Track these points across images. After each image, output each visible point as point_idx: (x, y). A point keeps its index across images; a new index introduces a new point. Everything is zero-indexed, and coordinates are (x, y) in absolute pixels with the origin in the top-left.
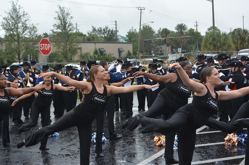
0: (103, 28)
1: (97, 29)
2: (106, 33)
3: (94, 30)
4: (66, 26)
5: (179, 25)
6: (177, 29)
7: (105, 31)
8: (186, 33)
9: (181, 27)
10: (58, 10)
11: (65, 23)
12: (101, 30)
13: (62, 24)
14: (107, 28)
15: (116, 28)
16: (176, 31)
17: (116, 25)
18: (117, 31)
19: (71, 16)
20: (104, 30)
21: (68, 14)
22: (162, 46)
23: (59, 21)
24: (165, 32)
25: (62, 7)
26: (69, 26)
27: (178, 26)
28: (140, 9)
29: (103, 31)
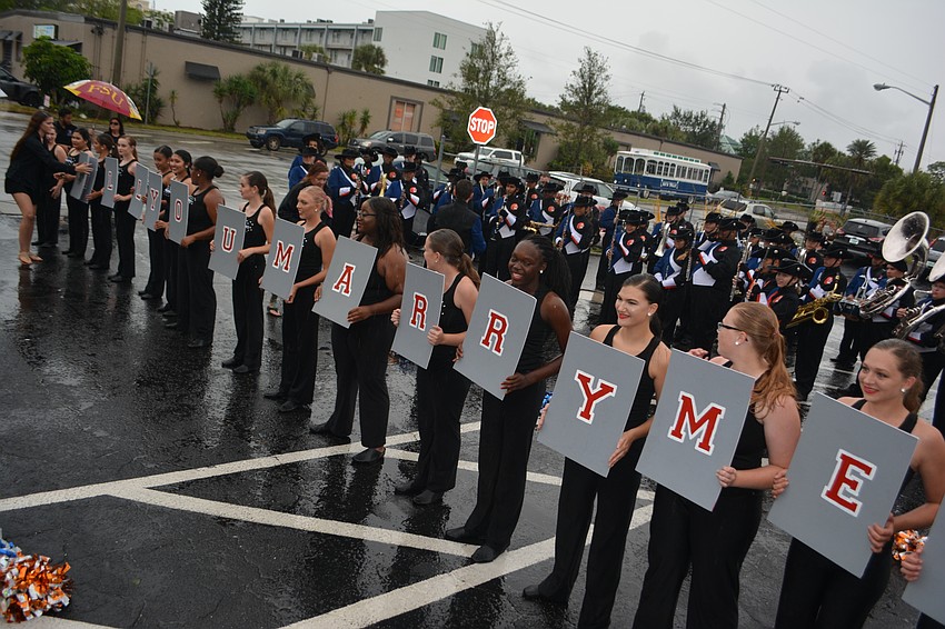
0: (694, 114)
1: (682, 113)
2: (699, 125)
3: (677, 114)
4: (591, 94)
5: (858, 141)
6: (852, 150)
7: (698, 120)
8: (871, 162)
9: (862, 148)
10: (585, 57)
11: (592, 87)
12: (691, 117)
13: (584, 87)
14: (703, 116)
15: (721, 119)
16: (848, 153)
17: (723, 113)
18: (721, 126)
19: (606, 73)
20: (696, 118)
21: (601, 69)
22: (809, 179)
23: (580, 81)
24: (825, 150)
25: (593, 51)
26: (599, 93)
27: (855, 144)
28: (778, 88)
29: (693, 120)
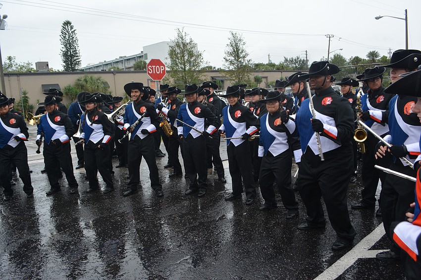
0: (294, 58)
1: (288, 59)
2: (297, 62)
3: (286, 60)
4: (238, 53)
5: (370, 52)
6: (369, 57)
7: (296, 61)
8: (378, 60)
9: (373, 55)
10: (231, 36)
11: (238, 50)
12: (293, 60)
13: (234, 51)
14: (298, 58)
15: (306, 57)
16: (367, 59)
17: (306, 55)
18: (307, 61)
19: (243, 42)
20: (295, 60)
21: (240, 40)
22: (353, 75)
23: (231, 48)
24: (357, 60)
25: (234, 33)
26: (242, 52)
27: (369, 54)
28: (328, 36)
29: (294, 61)
